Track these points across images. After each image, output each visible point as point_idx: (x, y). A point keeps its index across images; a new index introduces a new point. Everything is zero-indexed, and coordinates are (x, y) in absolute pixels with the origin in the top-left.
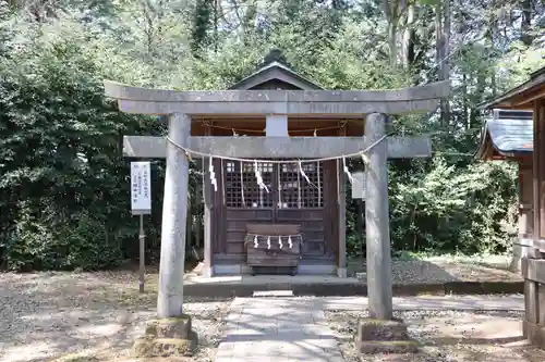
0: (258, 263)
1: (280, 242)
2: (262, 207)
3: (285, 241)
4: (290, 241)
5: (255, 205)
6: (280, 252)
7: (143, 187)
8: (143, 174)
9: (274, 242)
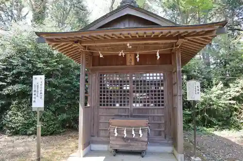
0: (117, 147)
1: (133, 133)
2: (122, 107)
3: (137, 131)
4: (140, 132)
5: (118, 105)
6: (133, 140)
7: (40, 92)
8: (40, 83)
9: (129, 132)
